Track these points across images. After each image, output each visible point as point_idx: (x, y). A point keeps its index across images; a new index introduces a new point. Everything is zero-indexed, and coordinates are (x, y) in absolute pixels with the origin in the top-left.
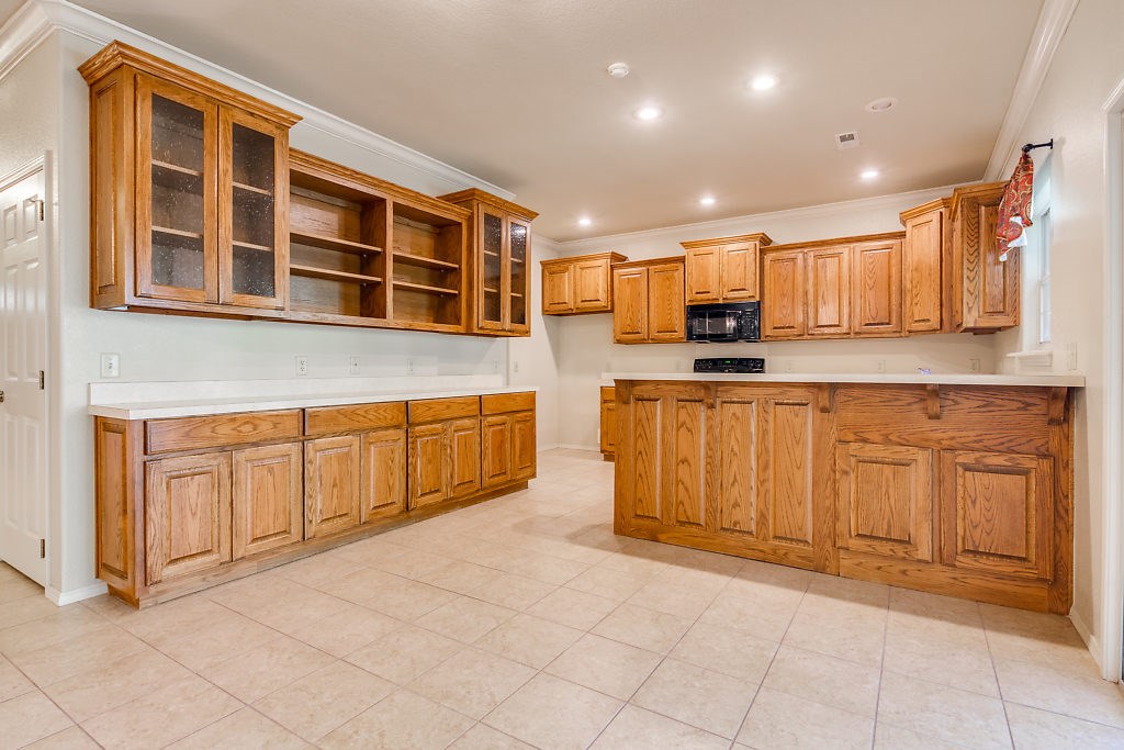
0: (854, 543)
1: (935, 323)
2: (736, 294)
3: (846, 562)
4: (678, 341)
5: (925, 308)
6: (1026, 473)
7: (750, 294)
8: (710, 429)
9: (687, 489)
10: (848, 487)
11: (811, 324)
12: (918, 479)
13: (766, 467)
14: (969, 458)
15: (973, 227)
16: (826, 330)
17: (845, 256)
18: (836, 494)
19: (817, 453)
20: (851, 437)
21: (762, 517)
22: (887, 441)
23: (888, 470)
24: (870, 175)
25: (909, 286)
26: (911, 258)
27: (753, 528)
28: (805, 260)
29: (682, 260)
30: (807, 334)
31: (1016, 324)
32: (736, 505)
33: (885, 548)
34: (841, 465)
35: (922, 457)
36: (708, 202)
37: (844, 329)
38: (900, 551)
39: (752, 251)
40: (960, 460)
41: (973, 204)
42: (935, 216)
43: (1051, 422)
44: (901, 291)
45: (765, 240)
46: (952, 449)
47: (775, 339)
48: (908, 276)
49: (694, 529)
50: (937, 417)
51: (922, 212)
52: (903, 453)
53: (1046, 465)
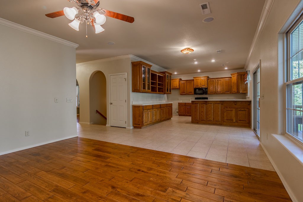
0: (226, 121)
1: (236, 92)
2: (203, 86)
3: (225, 123)
4: (193, 94)
5: (235, 89)
6: (246, 111)
7: (206, 86)
8: (206, 107)
9: (203, 116)
10: (225, 114)
11: (216, 91)
12: (233, 113)
13: (214, 112)
14: (239, 109)
15: (241, 78)
16: (219, 93)
17: (222, 80)
18: (223, 115)
19: (221, 110)
20: (225, 107)
21: (214, 119)
22: (230, 108)
23: (230, 111)
24: (226, 68)
25: (232, 86)
26: (233, 81)
27: (212, 120)
28: (215, 81)
29: (193, 80)
30: (216, 93)
31: (247, 92)
32: (210, 117)
33: (230, 121)
34: (224, 111)
35: (234, 109)
36: (199, 71)
37: (222, 92)
38: (231, 121)
39: (206, 79)
40: (239, 110)
41: (241, 75)
42: (236, 75)
43: (249, 105)
44: (231, 87)
45: (208, 77)
46: (237, 108)
47: (210, 94)
48: (232, 84)
49: (204, 121)
50: (236, 105)
51: (234, 74)
52: (232, 109)
53: (248, 110)
